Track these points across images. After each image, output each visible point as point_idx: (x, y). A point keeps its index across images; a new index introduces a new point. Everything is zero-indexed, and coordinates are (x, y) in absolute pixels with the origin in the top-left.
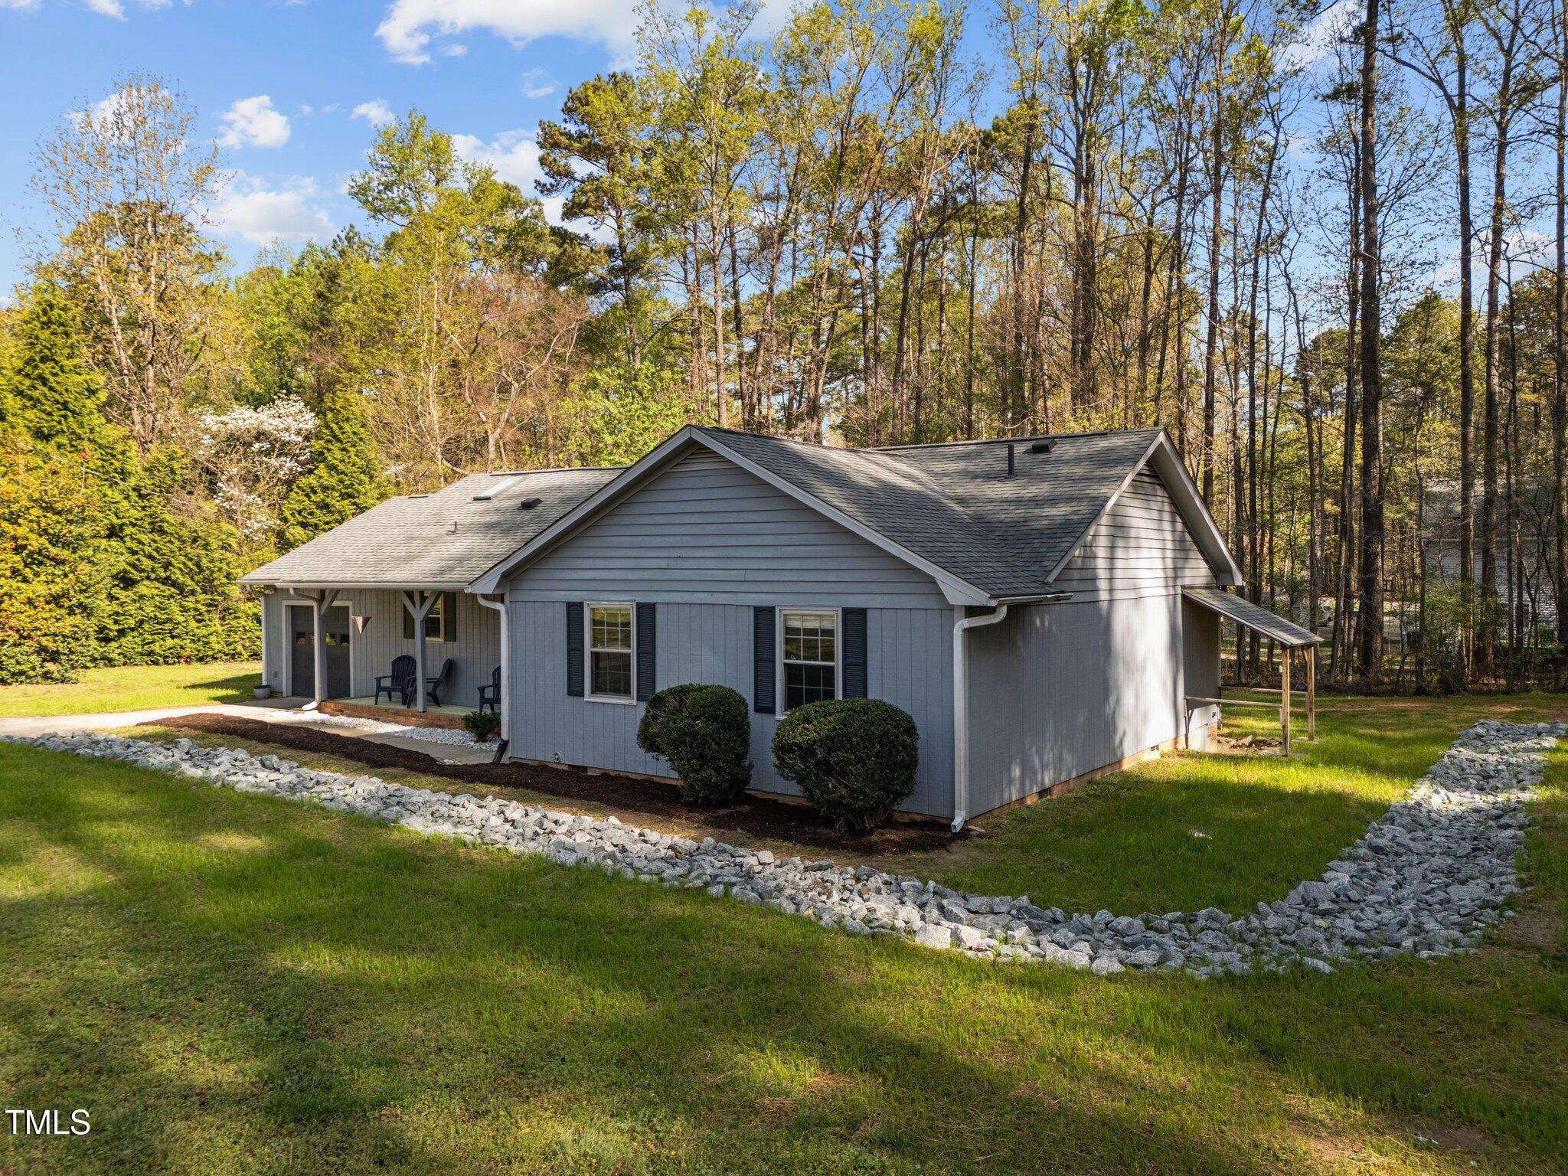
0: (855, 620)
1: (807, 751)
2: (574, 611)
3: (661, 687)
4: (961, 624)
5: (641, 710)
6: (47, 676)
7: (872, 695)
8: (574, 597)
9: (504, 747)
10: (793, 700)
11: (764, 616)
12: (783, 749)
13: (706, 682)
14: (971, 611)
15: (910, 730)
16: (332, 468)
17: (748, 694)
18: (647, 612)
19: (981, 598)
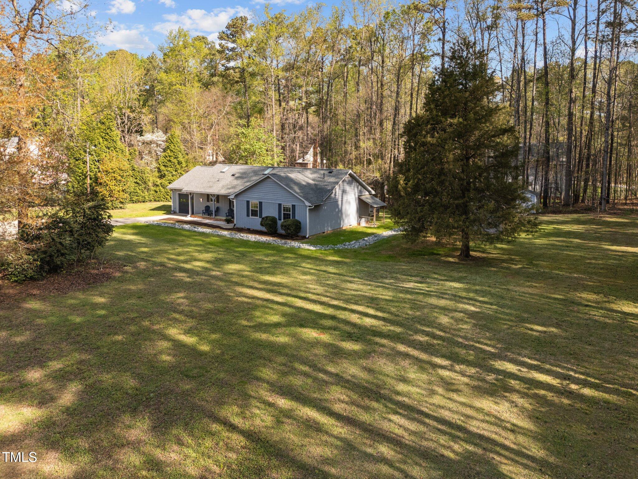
0: (294, 206)
1: (285, 226)
2: (248, 202)
3: (263, 216)
4: (308, 208)
5: (260, 219)
6: (121, 208)
7: (296, 218)
8: (248, 200)
9: (235, 225)
10: (284, 218)
11: (280, 205)
12: (282, 226)
13: (271, 215)
14: (310, 206)
15: (300, 223)
16: (171, 151)
17: (277, 217)
18: (261, 203)
19: (310, 205)
